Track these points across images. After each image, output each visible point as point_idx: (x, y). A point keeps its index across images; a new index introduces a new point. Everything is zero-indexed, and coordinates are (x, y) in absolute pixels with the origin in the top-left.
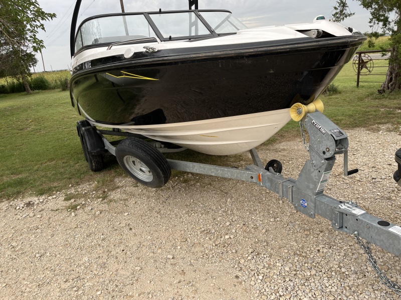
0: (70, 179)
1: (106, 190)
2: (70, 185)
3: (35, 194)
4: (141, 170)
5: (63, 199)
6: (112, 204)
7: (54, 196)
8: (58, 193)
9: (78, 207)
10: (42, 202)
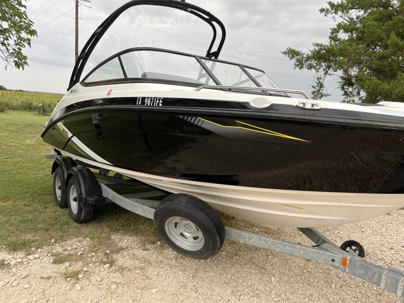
0: (48, 230)
1: (108, 251)
2: (53, 240)
3: (5, 248)
4: (182, 234)
5: (52, 261)
6: (126, 273)
7: (37, 256)
8: (39, 250)
9: (81, 276)
10: (21, 263)
